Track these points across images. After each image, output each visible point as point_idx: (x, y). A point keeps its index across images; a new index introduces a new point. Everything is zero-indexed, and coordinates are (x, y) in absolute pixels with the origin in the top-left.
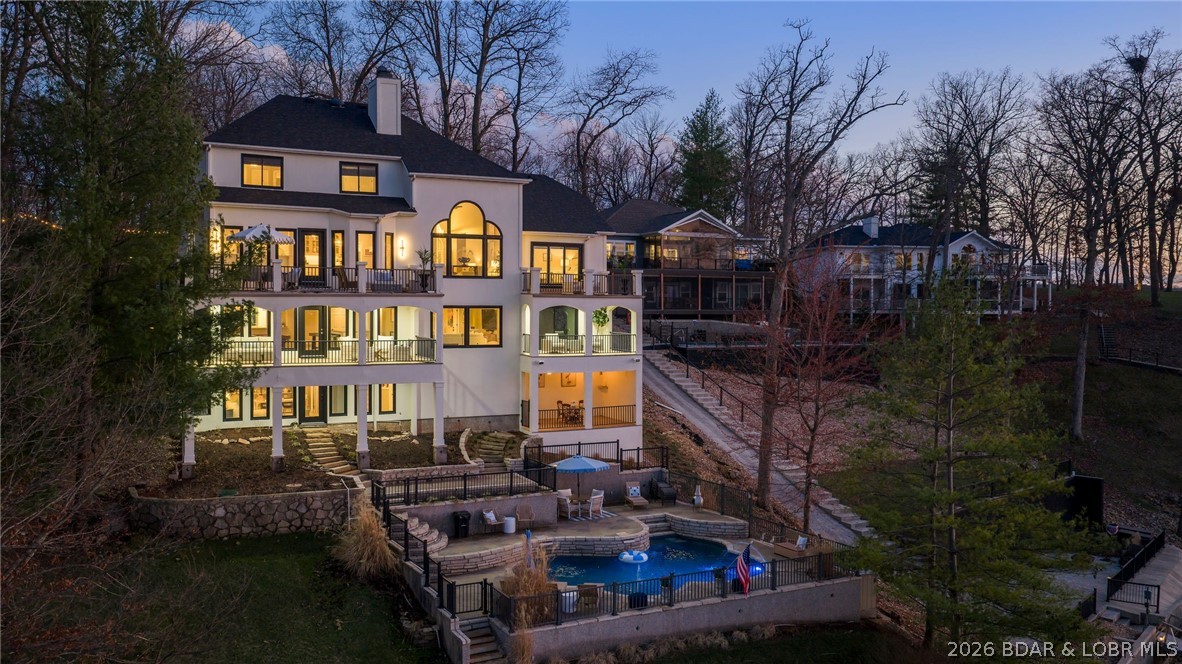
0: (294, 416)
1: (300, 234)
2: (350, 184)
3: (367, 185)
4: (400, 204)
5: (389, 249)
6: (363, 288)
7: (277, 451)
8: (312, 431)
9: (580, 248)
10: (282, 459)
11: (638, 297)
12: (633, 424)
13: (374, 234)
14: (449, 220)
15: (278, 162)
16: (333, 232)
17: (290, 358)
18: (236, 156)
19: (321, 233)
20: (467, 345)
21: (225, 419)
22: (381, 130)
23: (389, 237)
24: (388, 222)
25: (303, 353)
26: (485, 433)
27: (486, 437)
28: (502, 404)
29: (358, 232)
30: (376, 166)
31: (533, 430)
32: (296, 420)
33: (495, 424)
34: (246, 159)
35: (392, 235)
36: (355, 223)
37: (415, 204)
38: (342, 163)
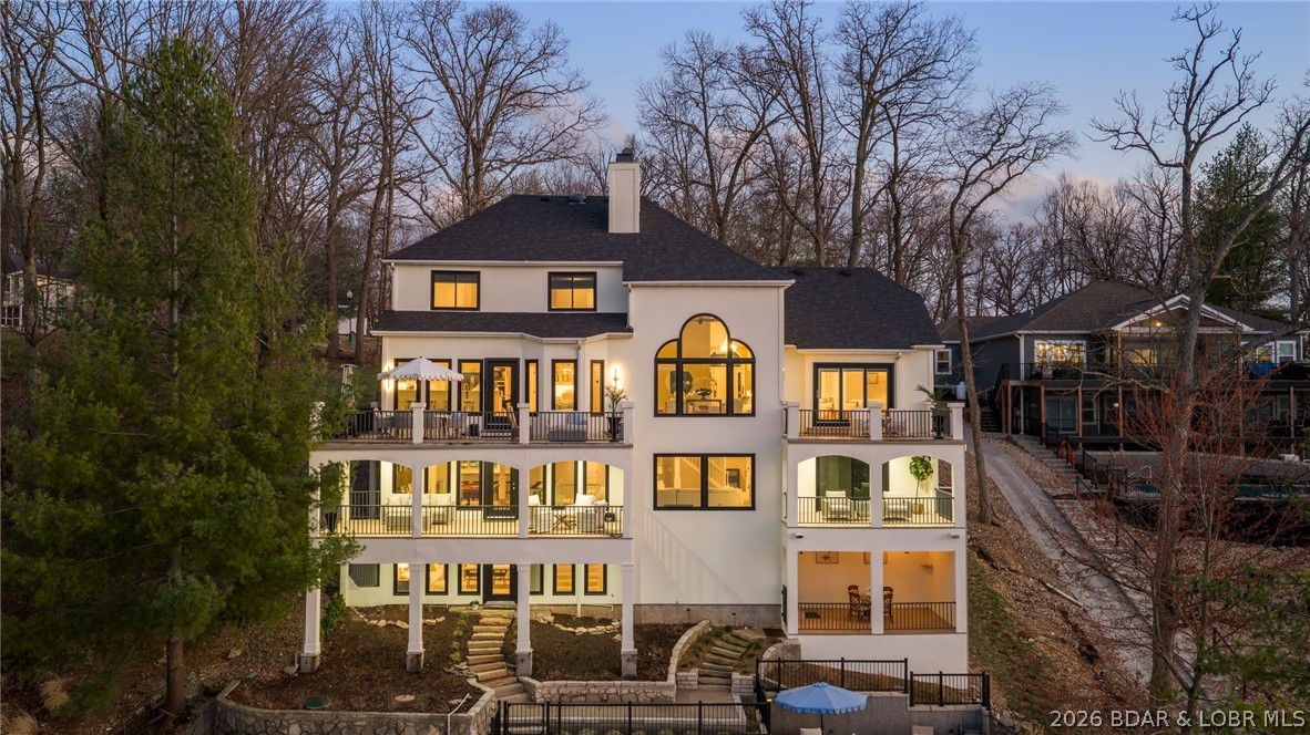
0: (478, 593)
1: (490, 364)
2: (564, 299)
3: (583, 298)
4: (617, 323)
5: (597, 387)
6: (524, 437)
7: (416, 645)
8: (494, 617)
9: (890, 369)
10: (418, 656)
11: (958, 443)
12: (951, 629)
13: (575, 362)
14: (679, 341)
15: (474, 277)
16: (528, 362)
17: (471, 522)
18: (426, 274)
19: (513, 363)
20: (704, 506)
21: (396, 592)
22: (614, 228)
23: (597, 367)
24: (594, 347)
25: (490, 513)
26: (728, 629)
27: (727, 636)
28: (753, 589)
29: (554, 362)
30: (594, 274)
31: (792, 626)
32: (480, 599)
33: (744, 618)
34: (437, 276)
35: (602, 363)
36: (550, 350)
37: (632, 322)
38: (550, 274)
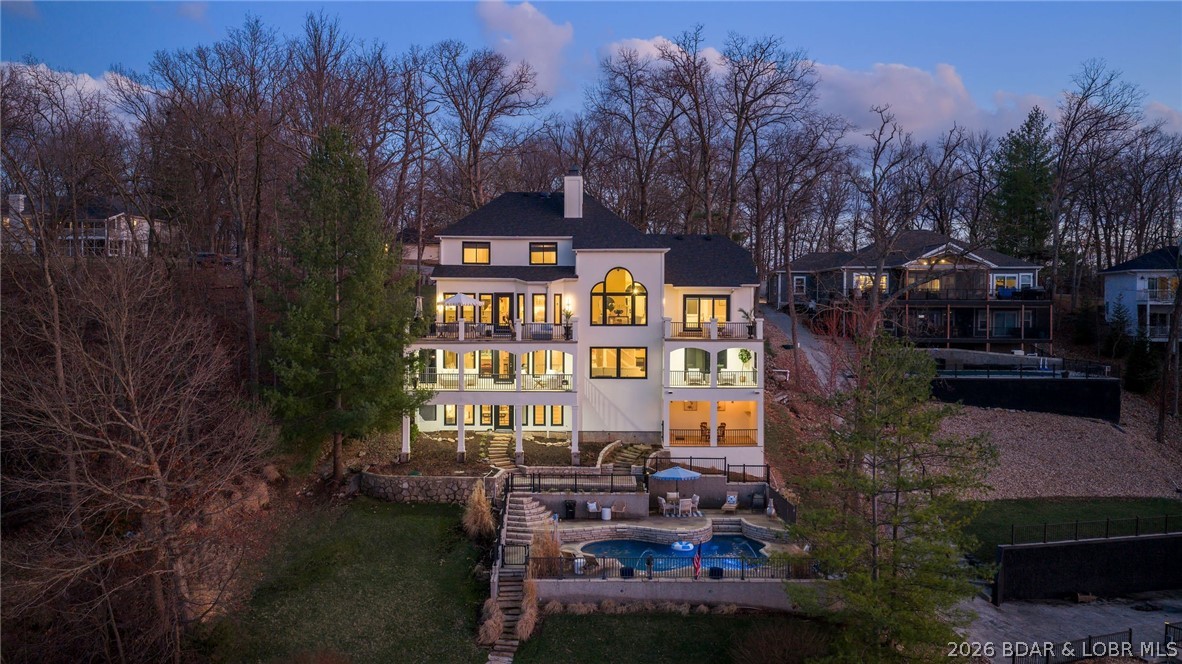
0: (491, 424)
1: (497, 297)
2: (538, 258)
3: (550, 258)
4: (568, 272)
5: (558, 307)
6: (519, 337)
7: (462, 448)
8: (502, 437)
9: (728, 298)
10: (463, 454)
11: (759, 341)
12: (755, 444)
13: (546, 295)
14: (604, 283)
15: (487, 245)
16: (518, 295)
17: (487, 384)
18: (459, 243)
19: (510, 295)
20: (619, 376)
21: (445, 424)
22: (565, 216)
23: (558, 297)
24: (556, 286)
25: (497, 379)
26: (632, 445)
27: (630, 448)
28: (647, 424)
29: (533, 295)
30: (556, 243)
31: (666, 443)
32: (492, 427)
33: (641, 439)
34: (466, 245)
35: (561, 295)
36: (531, 288)
37: (577, 272)
38: (531, 244)
